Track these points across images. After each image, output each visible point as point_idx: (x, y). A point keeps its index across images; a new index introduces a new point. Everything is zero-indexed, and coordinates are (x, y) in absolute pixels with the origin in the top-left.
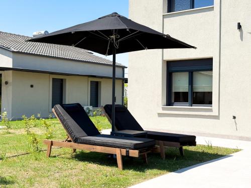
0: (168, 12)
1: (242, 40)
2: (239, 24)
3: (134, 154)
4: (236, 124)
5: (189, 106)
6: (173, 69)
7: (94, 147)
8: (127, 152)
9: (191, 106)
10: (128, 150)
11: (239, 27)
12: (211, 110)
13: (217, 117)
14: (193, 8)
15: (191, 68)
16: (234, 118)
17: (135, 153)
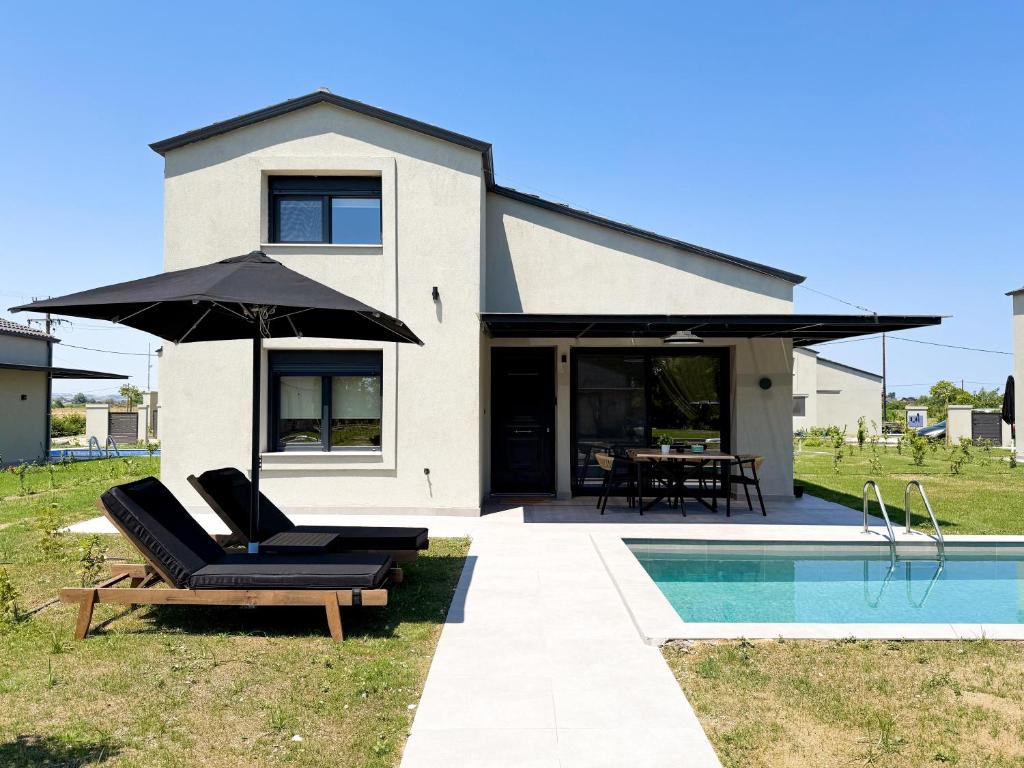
0: (270, 242)
1: (440, 320)
2: (435, 289)
3: (378, 598)
4: (430, 484)
5: (323, 450)
6: (283, 368)
7: (252, 593)
8: (357, 597)
9: (329, 450)
10: (357, 591)
11: (436, 294)
12: (379, 459)
13: (392, 473)
14: (330, 242)
15: (326, 369)
16: (427, 471)
17: (376, 597)
